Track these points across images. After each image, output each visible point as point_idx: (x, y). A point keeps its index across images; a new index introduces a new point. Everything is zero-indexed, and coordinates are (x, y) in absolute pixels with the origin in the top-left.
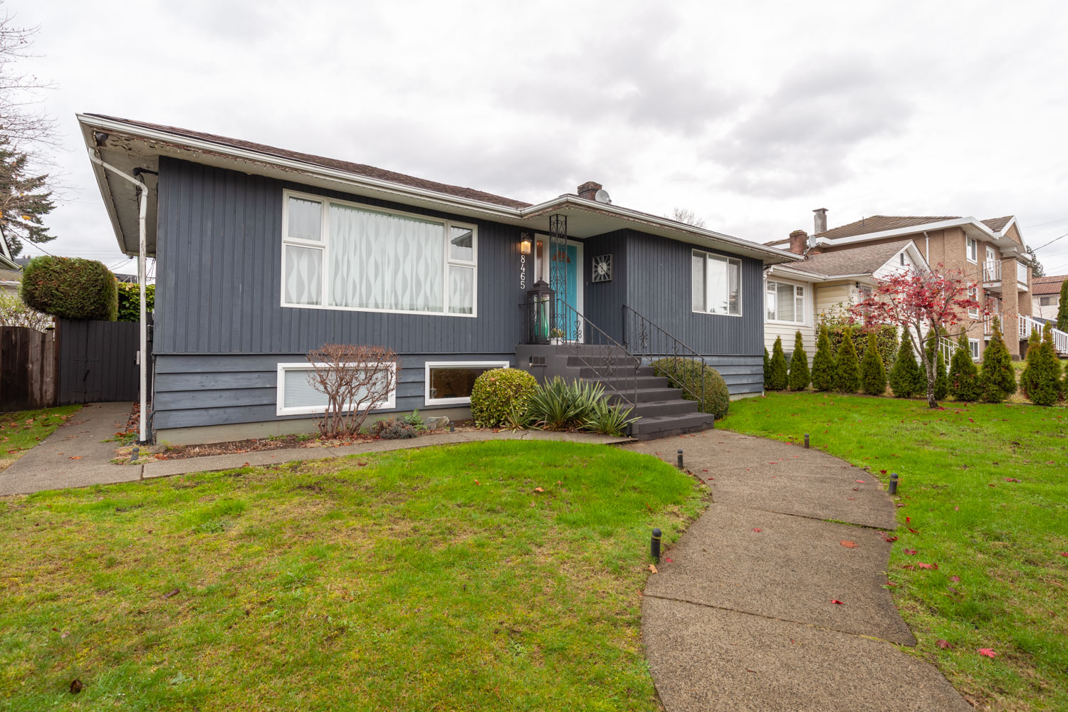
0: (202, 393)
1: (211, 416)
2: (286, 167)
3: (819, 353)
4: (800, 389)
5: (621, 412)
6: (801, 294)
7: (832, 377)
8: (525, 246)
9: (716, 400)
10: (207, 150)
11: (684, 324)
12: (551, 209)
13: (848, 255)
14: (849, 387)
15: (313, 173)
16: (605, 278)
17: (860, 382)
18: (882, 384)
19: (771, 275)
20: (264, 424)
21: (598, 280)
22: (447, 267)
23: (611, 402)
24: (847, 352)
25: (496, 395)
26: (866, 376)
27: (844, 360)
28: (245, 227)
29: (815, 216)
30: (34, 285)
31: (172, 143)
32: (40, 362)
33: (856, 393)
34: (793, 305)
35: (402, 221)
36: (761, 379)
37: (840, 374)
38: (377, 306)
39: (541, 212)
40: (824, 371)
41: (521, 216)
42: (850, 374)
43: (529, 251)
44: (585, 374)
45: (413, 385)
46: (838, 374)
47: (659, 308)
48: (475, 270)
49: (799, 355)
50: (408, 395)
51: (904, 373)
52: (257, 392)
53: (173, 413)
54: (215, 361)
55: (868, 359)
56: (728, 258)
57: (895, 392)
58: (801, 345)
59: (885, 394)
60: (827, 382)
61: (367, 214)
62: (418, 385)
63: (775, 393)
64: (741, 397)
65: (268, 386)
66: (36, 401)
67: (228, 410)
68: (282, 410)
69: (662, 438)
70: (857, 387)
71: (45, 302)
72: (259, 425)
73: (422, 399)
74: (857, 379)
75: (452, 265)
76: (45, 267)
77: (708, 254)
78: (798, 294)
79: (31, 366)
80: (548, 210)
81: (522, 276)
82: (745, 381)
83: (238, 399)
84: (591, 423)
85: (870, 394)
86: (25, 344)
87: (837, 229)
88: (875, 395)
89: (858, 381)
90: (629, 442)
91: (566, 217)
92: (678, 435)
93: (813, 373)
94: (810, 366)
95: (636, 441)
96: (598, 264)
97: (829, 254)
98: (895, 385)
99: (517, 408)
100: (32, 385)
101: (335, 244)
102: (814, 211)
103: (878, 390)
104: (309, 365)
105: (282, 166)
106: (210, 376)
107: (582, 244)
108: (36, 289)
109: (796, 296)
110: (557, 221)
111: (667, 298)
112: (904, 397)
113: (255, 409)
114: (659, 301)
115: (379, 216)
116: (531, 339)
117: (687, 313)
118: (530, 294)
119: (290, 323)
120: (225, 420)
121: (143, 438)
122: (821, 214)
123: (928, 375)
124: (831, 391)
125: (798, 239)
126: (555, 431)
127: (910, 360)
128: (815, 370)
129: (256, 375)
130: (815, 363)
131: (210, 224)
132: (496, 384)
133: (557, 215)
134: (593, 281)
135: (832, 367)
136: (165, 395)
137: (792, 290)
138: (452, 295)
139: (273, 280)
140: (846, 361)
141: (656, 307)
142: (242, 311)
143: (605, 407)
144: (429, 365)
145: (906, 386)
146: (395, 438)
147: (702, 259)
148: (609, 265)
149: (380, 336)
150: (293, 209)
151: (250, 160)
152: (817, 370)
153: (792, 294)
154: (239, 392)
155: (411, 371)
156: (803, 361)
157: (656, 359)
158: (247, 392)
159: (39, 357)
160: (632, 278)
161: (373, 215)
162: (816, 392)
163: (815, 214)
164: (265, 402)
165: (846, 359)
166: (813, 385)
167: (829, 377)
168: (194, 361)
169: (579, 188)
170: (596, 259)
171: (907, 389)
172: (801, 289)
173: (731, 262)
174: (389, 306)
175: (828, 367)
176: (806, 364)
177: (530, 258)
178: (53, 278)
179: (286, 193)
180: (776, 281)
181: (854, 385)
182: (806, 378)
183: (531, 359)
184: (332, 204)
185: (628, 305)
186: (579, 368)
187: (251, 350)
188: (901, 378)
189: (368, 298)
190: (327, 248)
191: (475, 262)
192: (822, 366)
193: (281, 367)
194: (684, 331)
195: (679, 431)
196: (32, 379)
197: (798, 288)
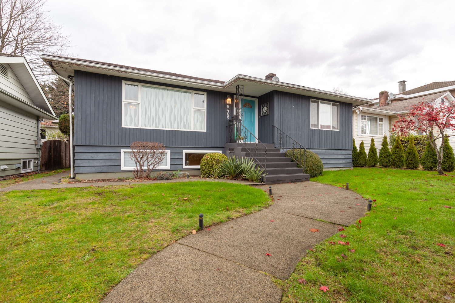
0: (92, 160)
1: (96, 169)
2: (119, 71)
3: (382, 148)
4: (373, 166)
5: (259, 171)
6: (382, 121)
7: (389, 160)
8: (229, 100)
9: (314, 168)
10: (87, 66)
11: (306, 134)
12: (233, 82)
13: (410, 102)
14: (398, 165)
15: (130, 72)
16: (266, 114)
17: (404, 163)
18: (416, 163)
19: (361, 112)
20: (116, 173)
21: (263, 115)
22: (193, 111)
23: (256, 167)
24: (397, 148)
25: (208, 164)
26: (407, 159)
27: (396, 152)
28: (107, 96)
29: (399, 85)
30: (61, 125)
31: (74, 64)
32: (65, 153)
33: (402, 168)
34: (377, 127)
35: (173, 92)
36: (351, 161)
37: (393, 158)
38: (163, 127)
39: (231, 84)
40: (385, 157)
41: (224, 87)
42: (399, 159)
43: (230, 103)
44: (248, 155)
45: (178, 159)
46: (392, 159)
47: (292, 127)
48: (206, 112)
49: (373, 150)
50: (176, 164)
51: (429, 157)
52: (113, 161)
53: (81, 167)
54: (97, 148)
55: (409, 151)
56: (331, 103)
57: (423, 167)
58: (374, 145)
59: (419, 168)
60: (386, 163)
61: (158, 90)
62: (180, 160)
63: (359, 168)
64: (338, 169)
65: (117, 158)
66: (64, 166)
67: (102, 167)
68: (123, 168)
69: (279, 183)
70: (402, 165)
71: (65, 131)
72: (114, 173)
73: (181, 165)
74: (403, 161)
75: (195, 110)
76: (64, 119)
77: (320, 101)
78: (380, 121)
79: (62, 154)
80: (232, 83)
81: (227, 114)
82: (341, 162)
83: (106, 163)
84: (247, 176)
85: (410, 168)
86: (60, 146)
87: (411, 90)
88: (412, 169)
89: (403, 162)
90: (260, 185)
91: (243, 86)
92: (288, 183)
93: (379, 158)
94: (378, 155)
95: (265, 184)
96: (263, 107)
97: (400, 102)
98: (424, 164)
99: (216, 169)
100: (63, 160)
101: (145, 102)
102: (399, 82)
103: (414, 167)
104: (131, 150)
105: (117, 70)
106: (95, 154)
107: (257, 99)
108: (62, 126)
109: (378, 122)
110: (239, 88)
111: (296, 121)
112: (428, 170)
113: (113, 167)
114: (292, 123)
115: (163, 91)
116: (230, 141)
117: (308, 129)
118: (231, 121)
119: (126, 133)
120: (101, 171)
121: (72, 176)
122: (403, 83)
123: (438, 157)
124: (389, 167)
125: (383, 95)
126: (231, 179)
127: (432, 151)
128: (380, 156)
129: (113, 154)
130: (381, 153)
131: (94, 96)
132: (208, 159)
133: (239, 85)
134: (261, 115)
135: (389, 155)
136: (78, 160)
137: (377, 120)
138: (196, 122)
139: (118, 117)
140: (397, 152)
141: (290, 126)
142: (107, 129)
143: (253, 170)
144: (185, 152)
145: (429, 164)
146: (162, 180)
147: (316, 104)
148: (267, 108)
149: (163, 139)
150: (126, 88)
151: (104, 68)
152: (381, 157)
153: (377, 122)
154: (106, 160)
155: (177, 154)
156: (375, 152)
157: (285, 150)
158: (109, 160)
159: (65, 151)
160: (277, 113)
161: (161, 91)
162: (381, 167)
163: (399, 83)
164: (116, 165)
165: (397, 151)
166: (379, 164)
167: (388, 160)
168: (89, 148)
169: (266, 77)
170: (262, 105)
171: (430, 165)
172: (382, 119)
173: (333, 105)
174: (168, 127)
175: (387, 155)
176: (376, 154)
177: (231, 106)
178: (67, 122)
179: (124, 82)
180: (366, 115)
181: (401, 164)
182: (376, 160)
183: (229, 149)
184: (143, 86)
185: (275, 125)
186: (245, 152)
187: (110, 144)
188: (427, 160)
189: (159, 124)
190: (141, 104)
191: (205, 108)
192: (383, 155)
193: (123, 151)
194: (306, 137)
195: (289, 181)
196: (63, 158)
197: (380, 118)
